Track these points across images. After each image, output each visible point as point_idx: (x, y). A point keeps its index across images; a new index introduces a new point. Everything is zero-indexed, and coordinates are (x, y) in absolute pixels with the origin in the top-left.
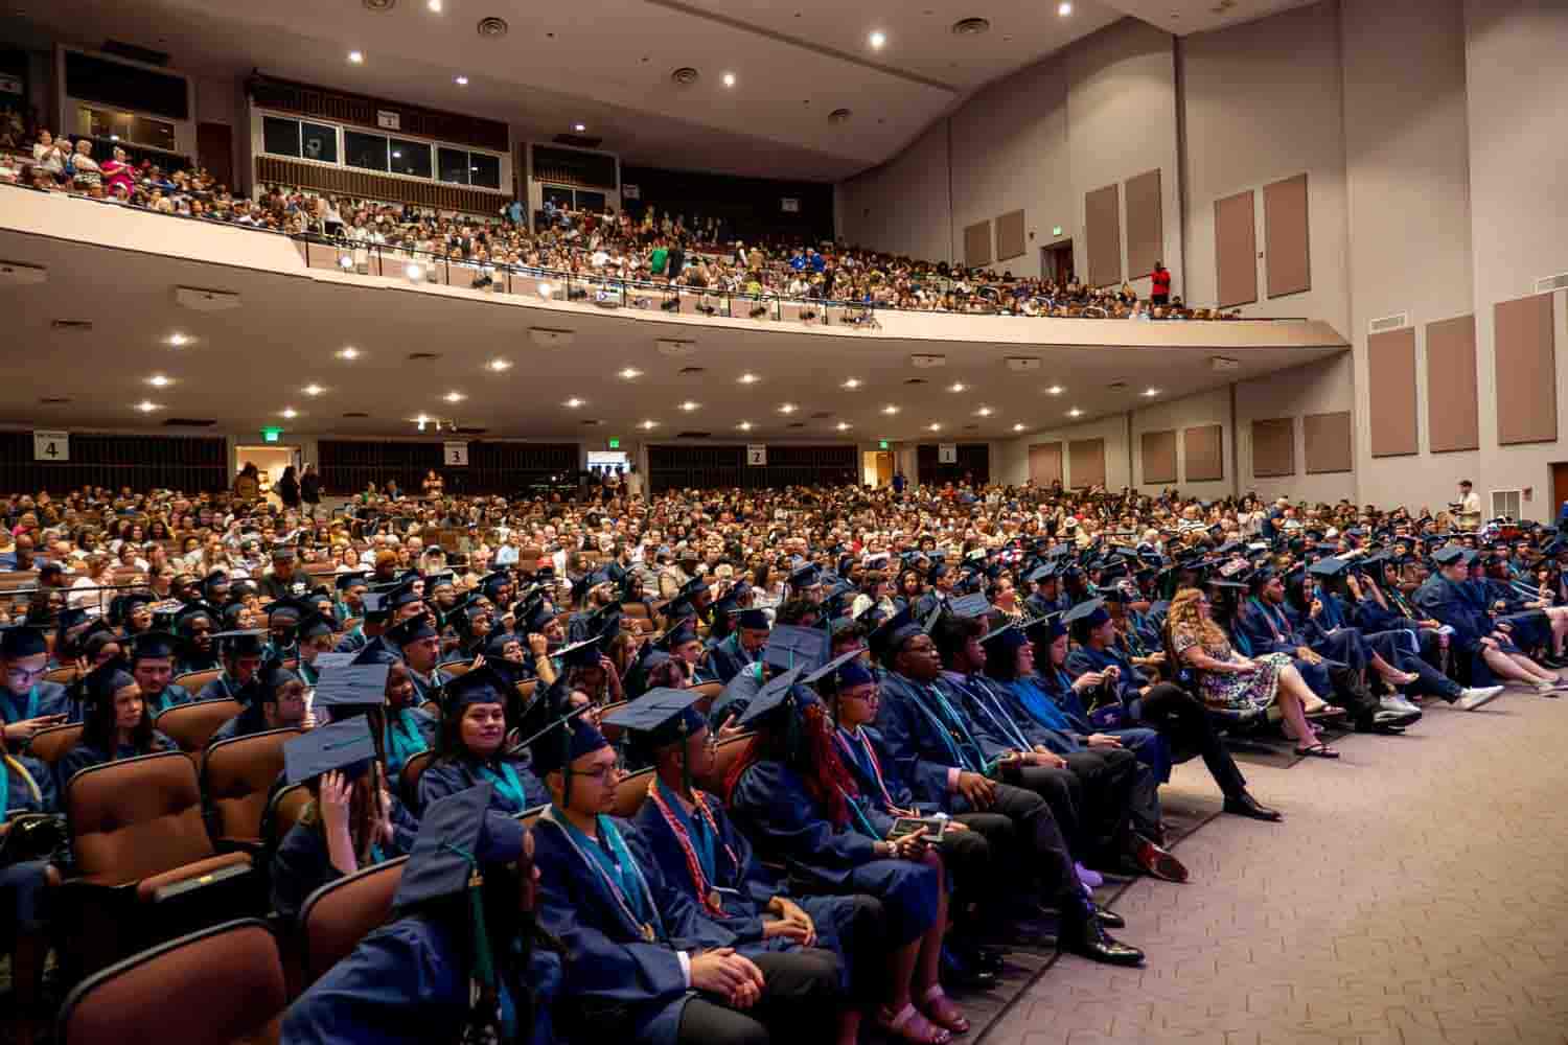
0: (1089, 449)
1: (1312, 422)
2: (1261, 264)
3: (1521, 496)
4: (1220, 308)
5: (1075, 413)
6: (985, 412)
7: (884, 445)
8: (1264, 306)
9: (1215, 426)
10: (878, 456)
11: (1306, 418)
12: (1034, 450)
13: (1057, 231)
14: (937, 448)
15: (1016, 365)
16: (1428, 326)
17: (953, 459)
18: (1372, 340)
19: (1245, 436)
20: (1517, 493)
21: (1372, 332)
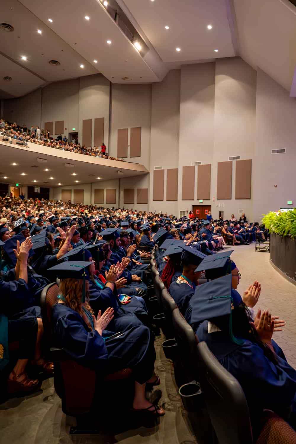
0: (79, 192)
1: (139, 190)
2: (129, 148)
3: (186, 212)
4: (119, 158)
5: (77, 182)
6: (52, 178)
7: (17, 185)
8: (129, 159)
9: (114, 189)
10: (14, 188)
11: (138, 190)
12: (63, 191)
13: (74, 129)
14: (34, 187)
15: (67, 165)
16: (167, 170)
17: (39, 192)
18: (155, 171)
19: (122, 193)
20: (185, 211)
21: (155, 170)
